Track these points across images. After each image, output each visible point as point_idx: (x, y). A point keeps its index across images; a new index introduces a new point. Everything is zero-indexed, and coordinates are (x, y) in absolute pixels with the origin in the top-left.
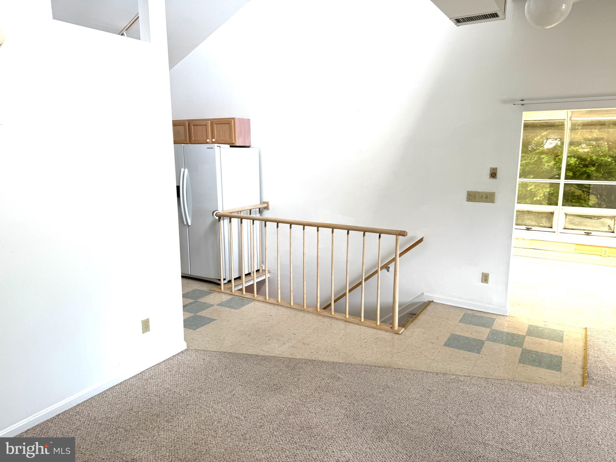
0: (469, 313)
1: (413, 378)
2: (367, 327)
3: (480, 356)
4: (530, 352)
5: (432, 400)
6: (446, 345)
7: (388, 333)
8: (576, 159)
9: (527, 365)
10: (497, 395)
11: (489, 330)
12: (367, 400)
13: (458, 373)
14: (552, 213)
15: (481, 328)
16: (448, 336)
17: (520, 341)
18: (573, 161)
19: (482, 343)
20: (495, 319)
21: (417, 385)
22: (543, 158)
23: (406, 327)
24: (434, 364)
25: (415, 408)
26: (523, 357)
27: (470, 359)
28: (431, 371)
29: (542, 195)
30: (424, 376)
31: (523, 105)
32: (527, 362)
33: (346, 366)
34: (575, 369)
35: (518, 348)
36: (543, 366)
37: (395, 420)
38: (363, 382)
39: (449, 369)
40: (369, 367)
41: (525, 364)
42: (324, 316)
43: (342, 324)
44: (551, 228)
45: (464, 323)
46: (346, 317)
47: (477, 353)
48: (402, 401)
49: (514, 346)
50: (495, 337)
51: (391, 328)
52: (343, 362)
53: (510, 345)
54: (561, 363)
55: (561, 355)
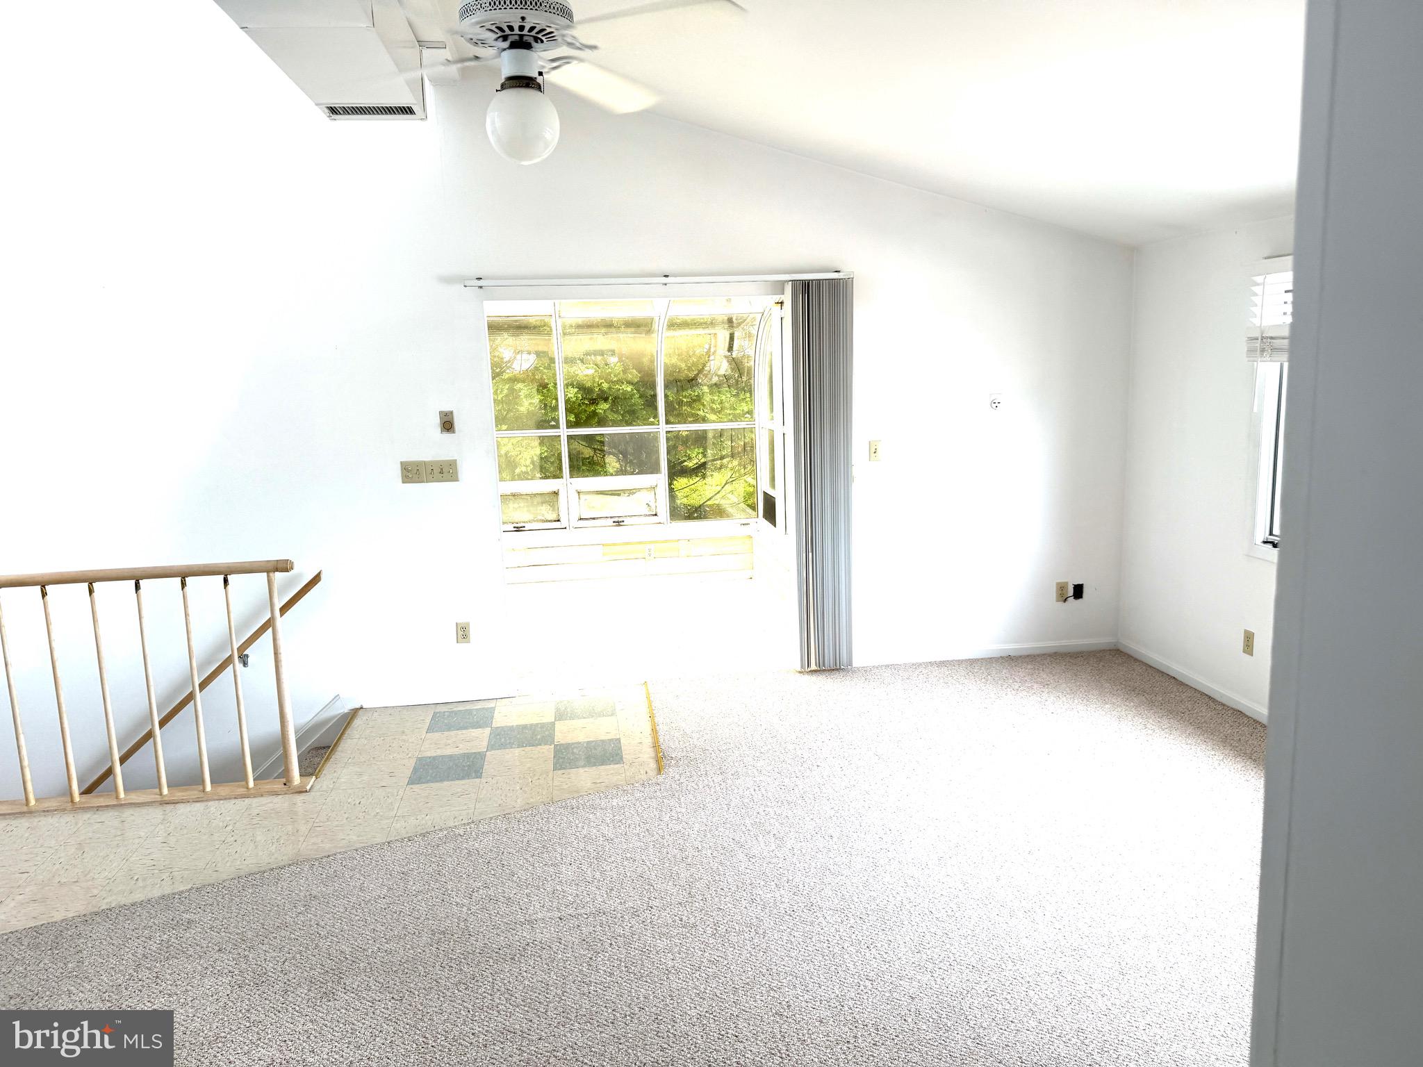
0: (442, 711)
1: (362, 863)
2: (225, 799)
3: (484, 780)
4: (567, 747)
5: (414, 888)
6: (412, 781)
7: (280, 797)
8: (576, 390)
9: (568, 771)
10: (530, 836)
11: (487, 731)
12: (275, 938)
13: (452, 824)
14: (556, 493)
15: (473, 730)
16: (411, 763)
17: (547, 733)
18: (572, 393)
19: (481, 756)
20: (493, 709)
21: (375, 872)
22: (520, 390)
23: (318, 773)
24: (398, 824)
25: (385, 914)
26: (558, 759)
27: (467, 792)
28: (396, 838)
29: (528, 462)
30: (384, 852)
31: (481, 287)
32: (568, 765)
33: (200, 894)
34: (642, 751)
35: (547, 747)
36: (595, 763)
37: (348, 950)
38: (253, 909)
39: (430, 823)
40: (257, 876)
41: (564, 769)
42: (98, 808)
43: (156, 814)
44: (559, 521)
45: (437, 731)
46: (161, 794)
47: (477, 778)
48: (354, 911)
49: (540, 745)
50: (503, 740)
51: (285, 784)
52: (189, 887)
53: (533, 746)
54: (620, 748)
55: (618, 737)
